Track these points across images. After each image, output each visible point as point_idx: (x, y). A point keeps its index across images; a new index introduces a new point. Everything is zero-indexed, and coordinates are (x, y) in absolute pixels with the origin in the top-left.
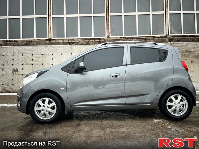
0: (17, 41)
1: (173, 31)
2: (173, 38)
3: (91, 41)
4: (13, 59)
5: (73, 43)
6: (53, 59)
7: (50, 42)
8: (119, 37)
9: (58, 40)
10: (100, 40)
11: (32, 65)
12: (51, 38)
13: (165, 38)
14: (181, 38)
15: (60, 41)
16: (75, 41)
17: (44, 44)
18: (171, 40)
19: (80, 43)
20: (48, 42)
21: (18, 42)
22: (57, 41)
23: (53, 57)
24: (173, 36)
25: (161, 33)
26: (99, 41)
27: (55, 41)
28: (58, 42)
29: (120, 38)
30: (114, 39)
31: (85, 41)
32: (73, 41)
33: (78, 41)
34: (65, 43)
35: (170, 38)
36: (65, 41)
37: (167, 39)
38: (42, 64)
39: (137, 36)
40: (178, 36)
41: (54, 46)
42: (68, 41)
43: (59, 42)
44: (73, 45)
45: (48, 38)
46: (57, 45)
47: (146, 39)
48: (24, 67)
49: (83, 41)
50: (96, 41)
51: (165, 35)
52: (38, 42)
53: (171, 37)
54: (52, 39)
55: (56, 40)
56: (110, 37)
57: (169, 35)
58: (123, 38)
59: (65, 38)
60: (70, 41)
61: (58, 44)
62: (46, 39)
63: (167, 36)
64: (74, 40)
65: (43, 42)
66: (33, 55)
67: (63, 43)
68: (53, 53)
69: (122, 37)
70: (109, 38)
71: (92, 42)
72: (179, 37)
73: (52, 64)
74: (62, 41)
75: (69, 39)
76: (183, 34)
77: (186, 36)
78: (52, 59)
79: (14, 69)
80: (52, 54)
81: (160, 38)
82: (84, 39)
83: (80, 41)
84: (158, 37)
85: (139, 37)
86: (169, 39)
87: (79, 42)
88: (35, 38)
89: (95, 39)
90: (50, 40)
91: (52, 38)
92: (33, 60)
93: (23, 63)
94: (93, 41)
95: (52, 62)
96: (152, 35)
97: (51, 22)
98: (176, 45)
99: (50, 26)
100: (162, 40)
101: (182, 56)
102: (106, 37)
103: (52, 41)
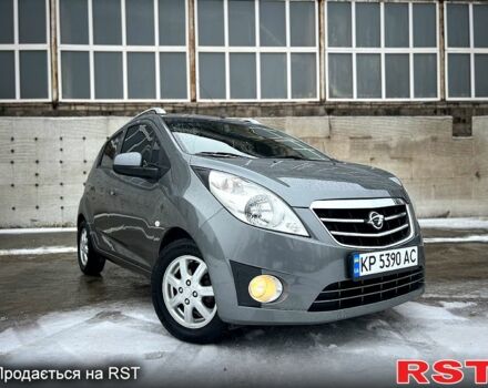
1: (335, 92)
2: (333, 106)
5: (109, 113)
6: (64, 151)
7: (56, 109)
8: (217, 101)
9: (75, 104)
10: (174, 107)
11: (12, 162)
12: (57, 100)
13: (317, 107)
14: (352, 107)
15: (79, 108)
16: (115, 109)
17: (40, 113)
18: (330, 112)
19: (128, 113)
20: (51, 109)
22: (73, 108)
23: (63, 144)
24: (335, 103)
25: (310, 94)
26: (171, 109)
27: (66, 108)
28: (75, 111)
29: (220, 105)
30: (208, 105)
31: (140, 108)
32: (111, 109)
33: (121, 109)
34: (92, 111)
35: (328, 107)
36: (91, 108)
37: (322, 110)
38: (37, 162)
39: (259, 100)
40: (345, 103)
41: (66, 118)
42: (98, 109)
43: (79, 111)
44: (111, 117)
45: (50, 100)
46: (73, 118)
47: (276, 111)
49: (133, 108)
51: (318, 99)
52: (26, 109)
53: (330, 104)
54: (61, 103)
55: (70, 104)
56: (198, 100)
57: (328, 99)
58: (228, 103)
59: (93, 100)
60: (104, 109)
61: (76, 114)
62: (45, 103)
63: (322, 102)
64: (113, 105)
65: (38, 109)
66: (12, 139)
67: (88, 113)
68: (63, 135)
69: (224, 103)
70: (195, 103)
72: (347, 106)
73: (61, 162)
74: (83, 108)
75: (101, 103)
76: (355, 99)
77: (361, 103)
78: (61, 150)
80: (61, 139)
81: (307, 107)
82: (136, 105)
83: (128, 109)
84: (303, 105)
85: (261, 103)
86: (326, 109)
87: (125, 111)
88: (17, 100)
89: (162, 105)
90: (55, 104)
91: (61, 100)
92: (13, 151)
95: (60, 156)
96: (289, 99)
97: (56, 62)
98: (341, 122)
99: (55, 70)
100: (310, 111)
101: (352, 147)
102: (188, 100)
103: (61, 108)
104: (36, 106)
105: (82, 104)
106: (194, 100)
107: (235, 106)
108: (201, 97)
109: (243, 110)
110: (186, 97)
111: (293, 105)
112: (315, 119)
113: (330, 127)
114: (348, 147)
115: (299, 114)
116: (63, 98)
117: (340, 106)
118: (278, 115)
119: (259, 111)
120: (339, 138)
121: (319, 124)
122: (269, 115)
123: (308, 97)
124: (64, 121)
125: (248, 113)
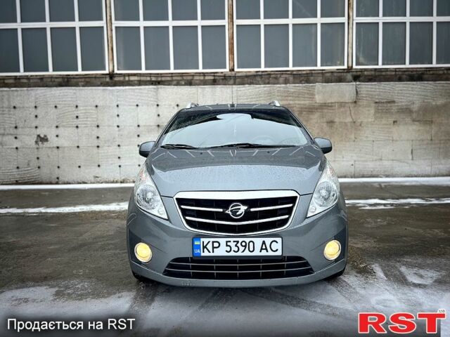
0: (42, 78)
1: (361, 59)
2: (360, 73)
3: (196, 78)
4: (36, 116)
5: (158, 83)
6: (120, 116)
7: (112, 80)
8: (253, 70)
9: (129, 75)
10: (214, 76)
11: (77, 127)
12: (113, 71)
13: (345, 74)
14: (377, 74)
15: (132, 78)
16: (163, 79)
17: (99, 83)
18: (356, 78)
20: (108, 79)
21: (44, 80)
22: (127, 78)
23: (119, 112)
24: (362, 70)
25: (339, 62)
26: (212, 78)
27: (122, 79)
28: (129, 81)
29: (255, 74)
30: (245, 74)
31: (185, 78)
32: (159, 79)
33: (169, 79)
34: (143, 81)
35: (355, 73)
36: (143, 78)
37: (349, 76)
38: (98, 126)
39: (291, 68)
40: (371, 70)
41: (121, 88)
42: (149, 79)
43: (132, 81)
44: (159, 86)
45: (107, 72)
46: (127, 87)
47: (307, 78)
48: (60, 131)
49: (179, 78)
50: (207, 78)
51: (345, 67)
52: (87, 80)
53: (357, 71)
54: (117, 74)
55: (124, 75)
56: (236, 69)
57: (355, 67)
58: (262, 72)
59: (143, 71)
60: (153, 79)
61: (129, 83)
62: (103, 74)
63: (350, 69)
64: (161, 75)
65: (98, 80)
66: (77, 106)
67: (140, 83)
68: (119, 103)
69: (259, 72)
70: (233, 73)
71: (200, 80)
72: (373, 73)
73: (118, 126)
74: (136, 78)
75: (151, 74)
76: (380, 66)
77: (387, 70)
78: (118, 116)
79: (39, 136)
80: (118, 106)
81: (335, 74)
82: (182, 75)
83: (174, 78)
84: (332, 72)
85: (293, 71)
86: (352, 76)
87: (172, 81)
88: (80, 72)
89: (204, 74)
90: (112, 75)
91: (116, 71)
92: (77, 117)
93: (57, 124)
94: (202, 78)
95: (116, 121)
96: (319, 67)
97: (112, 37)
98: (366, 88)
99: (110, 45)
100: (339, 78)
101: (377, 111)
102: (227, 70)
103: (116, 79)
104: (96, 77)
105: (135, 75)
106: (232, 70)
107: (269, 74)
108: (238, 67)
109: (276, 78)
110: (225, 68)
111: (323, 73)
112: (343, 85)
113: (357, 92)
114: (372, 111)
115: (328, 81)
116: (118, 69)
117: (366, 73)
118: (308, 81)
119: (291, 78)
120: (365, 102)
121: (346, 90)
122: (301, 82)
123: (336, 65)
124: (120, 90)
125: (281, 80)
